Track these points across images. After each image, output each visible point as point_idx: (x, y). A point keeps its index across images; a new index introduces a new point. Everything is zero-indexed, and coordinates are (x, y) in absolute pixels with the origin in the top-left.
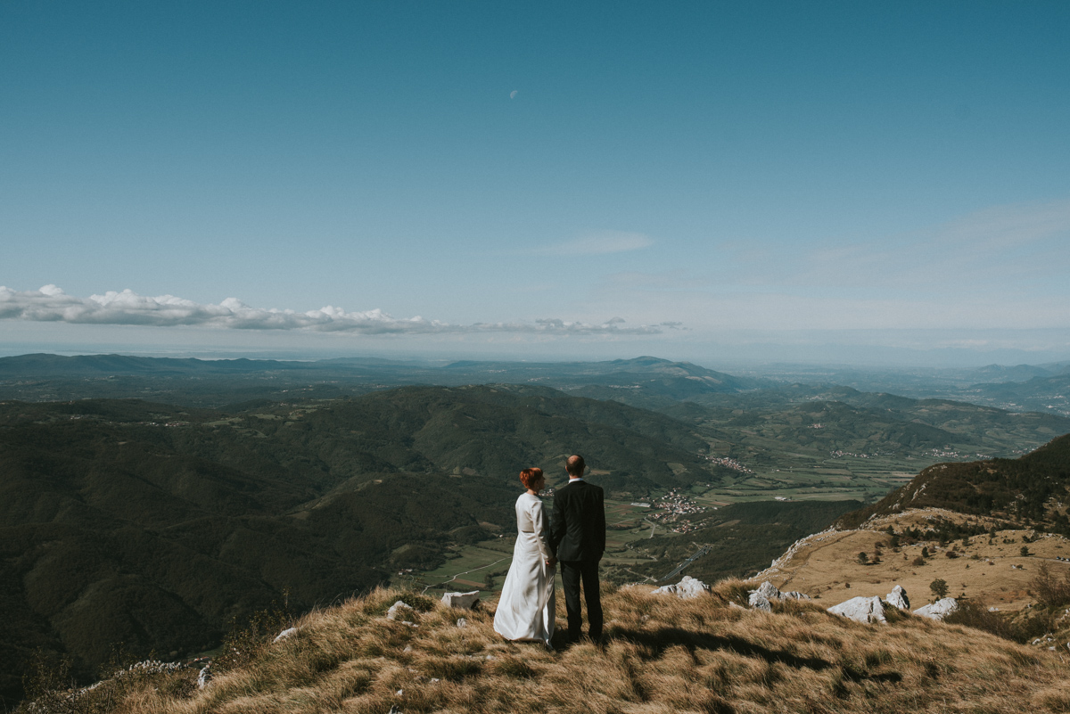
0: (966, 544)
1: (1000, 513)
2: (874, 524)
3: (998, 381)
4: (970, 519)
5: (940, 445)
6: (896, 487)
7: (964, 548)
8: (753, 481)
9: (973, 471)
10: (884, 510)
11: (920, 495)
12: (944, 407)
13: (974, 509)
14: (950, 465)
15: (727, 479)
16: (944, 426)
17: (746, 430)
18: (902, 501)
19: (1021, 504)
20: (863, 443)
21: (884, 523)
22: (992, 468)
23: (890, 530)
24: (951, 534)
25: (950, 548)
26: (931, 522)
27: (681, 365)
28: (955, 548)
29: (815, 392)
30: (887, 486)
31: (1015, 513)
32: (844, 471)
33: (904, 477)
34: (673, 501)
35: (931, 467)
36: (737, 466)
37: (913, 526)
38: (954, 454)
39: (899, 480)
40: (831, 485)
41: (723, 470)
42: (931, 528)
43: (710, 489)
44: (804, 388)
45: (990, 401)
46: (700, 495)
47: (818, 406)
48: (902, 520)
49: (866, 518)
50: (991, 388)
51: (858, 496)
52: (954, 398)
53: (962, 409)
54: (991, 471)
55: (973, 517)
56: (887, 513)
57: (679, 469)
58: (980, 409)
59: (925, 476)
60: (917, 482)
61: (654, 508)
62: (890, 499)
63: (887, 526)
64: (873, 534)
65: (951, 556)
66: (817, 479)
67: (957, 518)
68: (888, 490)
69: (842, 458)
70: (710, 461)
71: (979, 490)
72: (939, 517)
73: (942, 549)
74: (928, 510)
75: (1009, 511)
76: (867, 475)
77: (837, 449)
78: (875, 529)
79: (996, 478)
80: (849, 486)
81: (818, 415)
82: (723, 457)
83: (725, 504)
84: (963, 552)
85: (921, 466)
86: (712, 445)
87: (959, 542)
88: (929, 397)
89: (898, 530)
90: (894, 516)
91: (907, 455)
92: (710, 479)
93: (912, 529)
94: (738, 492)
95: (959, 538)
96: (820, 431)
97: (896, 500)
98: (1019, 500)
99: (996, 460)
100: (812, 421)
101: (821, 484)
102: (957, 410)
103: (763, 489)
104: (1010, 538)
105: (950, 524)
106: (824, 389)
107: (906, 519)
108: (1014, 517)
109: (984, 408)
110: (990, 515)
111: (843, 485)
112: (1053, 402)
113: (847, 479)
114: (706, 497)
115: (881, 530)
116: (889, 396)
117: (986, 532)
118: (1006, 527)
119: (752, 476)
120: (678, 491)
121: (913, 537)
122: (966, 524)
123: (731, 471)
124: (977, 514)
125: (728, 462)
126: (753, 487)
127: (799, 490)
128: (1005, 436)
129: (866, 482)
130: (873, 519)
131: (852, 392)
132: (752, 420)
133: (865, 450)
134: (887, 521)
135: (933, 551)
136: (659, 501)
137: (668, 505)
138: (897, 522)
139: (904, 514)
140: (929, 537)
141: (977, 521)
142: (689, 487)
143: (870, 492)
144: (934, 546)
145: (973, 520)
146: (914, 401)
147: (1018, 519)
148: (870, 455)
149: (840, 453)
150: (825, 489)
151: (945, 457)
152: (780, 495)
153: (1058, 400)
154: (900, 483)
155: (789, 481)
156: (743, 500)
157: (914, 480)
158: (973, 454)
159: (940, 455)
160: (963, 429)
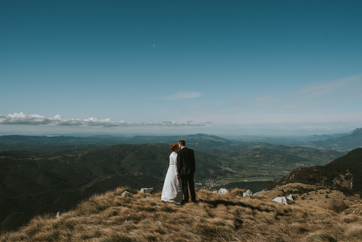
0: (308, 195)
1: (318, 184)
2: (277, 188)
3: (317, 140)
4: (309, 186)
5: (298, 162)
6: (284, 176)
7: (307, 196)
8: (236, 175)
9: (310, 170)
10: (280, 184)
11: (292, 179)
12: (300, 149)
13: (310, 183)
14: (302, 168)
15: (228, 174)
16: (299, 155)
17: (234, 158)
18: (286, 181)
19: (325, 181)
20: (273, 161)
21: (281, 188)
22: (316, 169)
23: (283, 190)
24: (303, 192)
25: (302, 196)
26: (296, 187)
27: (212, 136)
28: (304, 196)
29: (257, 145)
30: (281, 176)
31: (323, 184)
32: (267, 171)
33: (287, 173)
34: (210, 183)
35: (296, 169)
36: (231, 170)
37: (290, 189)
38: (303, 165)
39: (285, 174)
40: (263, 176)
41: (227, 172)
42: (296, 190)
43: (222, 178)
44: (253, 143)
45: (314, 147)
46: (219, 180)
47: (258, 149)
48: (287, 187)
49: (275, 187)
50: (314, 143)
51: (272, 179)
52: (302, 146)
53: (305, 150)
54: (315, 170)
55: (310, 185)
56: (281, 185)
57: (212, 171)
58: (311, 150)
59: (294, 172)
60: (291, 174)
61: (203, 185)
62: (282, 180)
63: (282, 189)
64: (277, 192)
65: (303, 199)
66: (258, 174)
67: (305, 186)
68: (281, 177)
69: (266, 167)
70: (222, 169)
71: (311, 177)
72: (299, 186)
73: (300, 196)
74: (295, 183)
75: (321, 183)
76: (275, 172)
77: (264, 164)
78: (278, 190)
79: (317, 172)
80: (269, 176)
81: (258, 152)
82: (226, 167)
84: (307, 197)
85: (292, 169)
86: (223, 163)
87: (305, 194)
88: (294, 146)
89: (285, 190)
90: (284, 186)
91: (287, 165)
92: (222, 175)
93: (290, 190)
94: (232, 179)
95: (305, 193)
96: (259, 158)
97: (284, 180)
99: (317, 166)
100: (256, 154)
101: (259, 176)
102: (304, 150)
103: (240, 178)
104: (322, 192)
105: (302, 188)
106: (260, 144)
107: (288, 187)
108: (323, 185)
110: (315, 185)
111: (267, 176)
112: (335, 147)
113: (268, 174)
114: (221, 181)
115: (280, 190)
116: (281, 146)
117: (314, 190)
118: (322, 188)
119: (236, 173)
120: (211, 179)
121: (290, 192)
122: (307, 188)
123: (229, 172)
124: (311, 184)
125: (228, 169)
126: (237, 177)
127: (252, 178)
128: (320, 158)
129: (274, 175)
130: (277, 187)
131: (269, 145)
132: (236, 154)
133: (274, 164)
134: (281, 187)
135: (297, 197)
136: (205, 182)
137: (208, 184)
138: (285, 188)
139: (287, 185)
140: (295, 192)
141: (311, 187)
142: (215, 177)
143: (276, 178)
144: (297, 195)
145: (310, 186)
146: (289, 148)
147: (324, 186)
149: (265, 165)
150: (261, 177)
151: (300, 166)
152: (246, 180)
153: (336, 146)
154: (285, 175)
155: (249, 175)
156: (234, 182)
157: (290, 174)
158: (309, 164)
159: (298, 165)
160: (305, 156)
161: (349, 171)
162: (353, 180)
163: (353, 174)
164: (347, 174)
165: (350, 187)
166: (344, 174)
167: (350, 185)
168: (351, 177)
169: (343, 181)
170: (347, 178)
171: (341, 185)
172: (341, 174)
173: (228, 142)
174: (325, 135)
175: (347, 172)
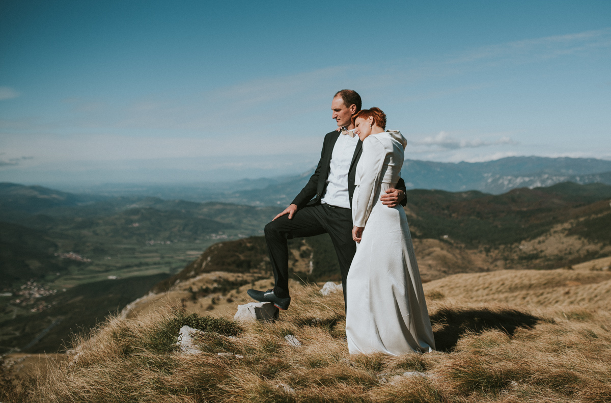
0: (238, 292)
1: (256, 270)
2: (180, 287)
3: (249, 188)
4: (239, 277)
5: (216, 231)
6: (189, 261)
7: (237, 295)
8: (92, 268)
9: (238, 246)
10: (184, 277)
11: (207, 265)
12: (218, 207)
13: (241, 269)
14: (225, 243)
15: (73, 268)
16: (218, 219)
17: (85, 232)
18: (196, 270)
19: (267, 263)
20: (167, 234)
21: (186, 285)
22: (250, 242)
23: (190, 290)
24: (228, 287)
25: (228, 296)
26: (215, 281)
27: (33, 188)
28: (232, 296)
29: (133, 202)
30: (184, 261)
31: (264, 270)
32: (155, 254)
33: (195, 254)
34: (30, 289)
35: (212, 246)
36: (79, 257)
37: (204, 285)
38: (225, 237)
39: (191, 257)
40: (147, 264)
41: (69, 262)
42: (215, 285)
43: (59, 277)
44: (126, 200)
45: (244, 201)
46: (52, 281)
47: (135, 212)
48: (197, 282)
49: (173, 284)
50: (245, 193)
51: (166, 270)
52: (223, 200)
53: (229, 207)
54: (249, 245)
55: (240, 275)
56: (187, 278)
57: (34, 264)
58: (239, 207)
59: (209, 252)
60: (204, 257)
61: (15, 296)
62: (188, 269)
63: (188, 287)
64: (180, 294)
65: (230, 301)
66: (136, 261)
67: (231, 277)
68: (185, 264)
69: (154, 245)
70: (58, 256)
71: (242, 257)
72: (220, 277)
73: (224, 297)
74: (213, 273)
75: (261, 269)
76: (170, 255)
77: (150, 240)
78: (180, 290)
79: (252, 249)
80: (159, 264)
81: (135, 217)
82: (68, 252)
83: (71, 286)
84: (236, 297)
85: (206, 245)
86: (60, 244)
87: (234, 292)
88: (208, 201)
89: (195, 289)
90: (192, 280)
91: (195, 239)
92: (59, 269)
93: (204, 287)
94: (81, 277)
95: (233, 289)
96: (138, 229)
97: (191, 269)
98: (266, 261)
99: (251, 238)
100: (132, 222)
101: (140, 265)
102: (226, 208)
103: (99, 272)
104: (264, 285)
105: (226, 282)
106: (140, 199)
107: (200, 281)
108: (263, 272)
109: (241, 206)
110: (249, 272)
111: (155, 264)
112: (280, 199)
113: (157, 259)
114: (57, 283)
115: (185, 290)
116: (182, 202)
117: (248, 283)
118: (262, 278)
119: (91, 264)
120: (34, 281)
121: (205, 292)
122: (236, 280)
123: (79, 264)
124: (243, 272)
125: (73, 255)
126: (92, 272)
127: (125, 270)
128: (255, 223)
129: (171, 260)
130: (178, 283)
131: (158, 201)
132: (89, 224)
133: (169, 238)
134: (187, 284)
135: (218, 299)
136: (20, 290)
137: (26, 292)
138: (194, 284)
139: (198, 278)
140: (215, 290)
141: (242, 277)
142: (43, 277)
143: (174, 266)
144: (218, 296)
145: (240, 277)
146: (197, 205)
147: (266, 273)
148: (172, 241)
149: (152, 242)
150: (143, 268)
151: (220, 239)
152: (114, 275)
153: (283, 199)
154: (193, 258)
155: (118, 265)
156: (85, 282)
157: (202, 255)
158: (236, 235)
159: (217, 238)
160: (229, 220)
161: (306, 242)
162: (313, 258)
163: (313, 247)
164: (304, 248)
165: (309, 271)
166: (298, 248)
167: (309, 266)
168: (310, 252)
169: (296, 261)
170: (304, 255)
171: (294, 268)
172: (293, 248)
173: (71, 200)
174: (264, 179)
175: (303, 245)
